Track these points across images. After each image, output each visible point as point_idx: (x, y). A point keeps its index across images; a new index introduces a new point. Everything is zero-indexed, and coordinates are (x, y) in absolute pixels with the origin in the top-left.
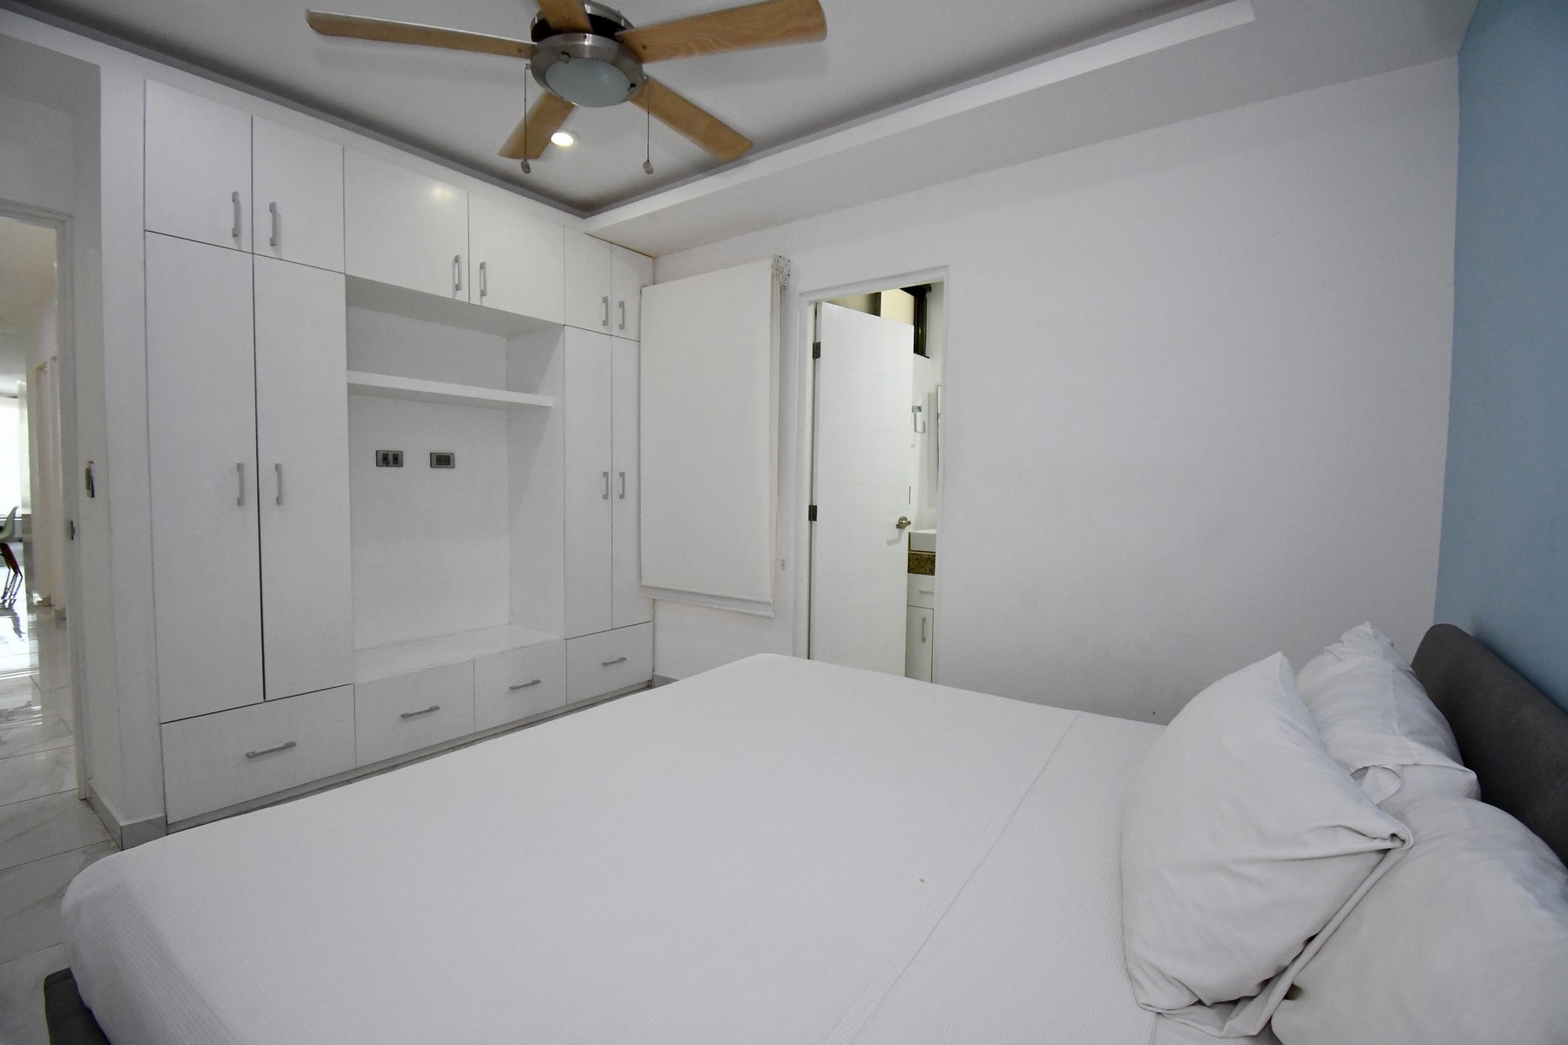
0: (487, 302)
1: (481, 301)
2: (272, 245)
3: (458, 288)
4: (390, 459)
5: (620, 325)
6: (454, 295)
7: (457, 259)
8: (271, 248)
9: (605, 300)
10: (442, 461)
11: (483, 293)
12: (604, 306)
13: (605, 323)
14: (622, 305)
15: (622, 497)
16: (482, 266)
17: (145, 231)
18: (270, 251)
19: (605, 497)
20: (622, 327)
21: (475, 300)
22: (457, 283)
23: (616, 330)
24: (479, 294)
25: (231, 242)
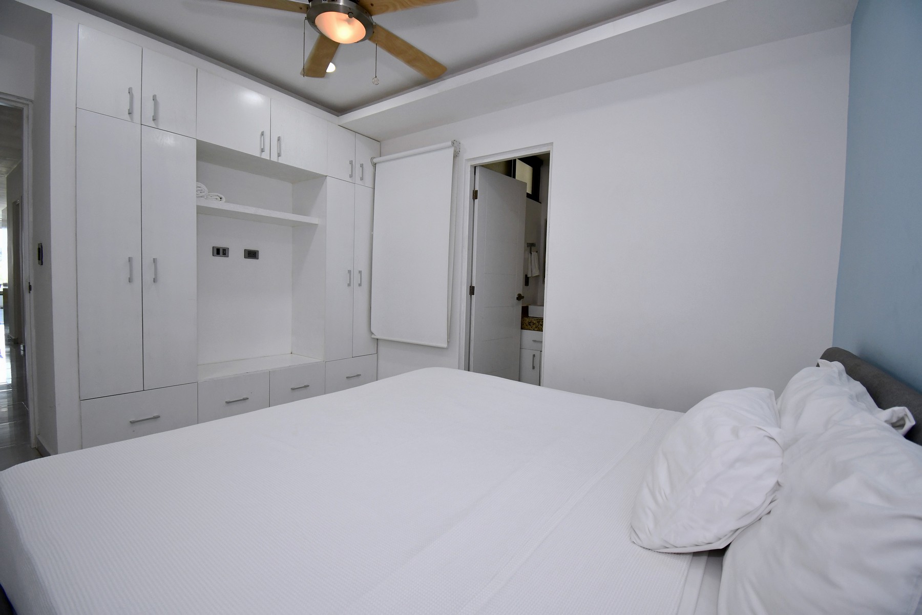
0: (282, 160)
1: (278, 159)
2: (154, 120)
3: (262, 150)
4: (220, 252)
5: (361, 178)
6: (261, 154)
7: (262, 134)
8: (153, 121)
9: (351, 162)
10: (252, 254)
11: (279, 155)
12: (350, 166)
13: (351, 176)
14: (362, 166)
15: (360, 285)
16: (279, 139)
17: (76, 108)
18: (152, 124)
19: (349, 285)
20: (362, 179)
21: (274, 158)
22: (262, 147)
23: (358, 181)
24: (277, 156)
25: (127, 117)
